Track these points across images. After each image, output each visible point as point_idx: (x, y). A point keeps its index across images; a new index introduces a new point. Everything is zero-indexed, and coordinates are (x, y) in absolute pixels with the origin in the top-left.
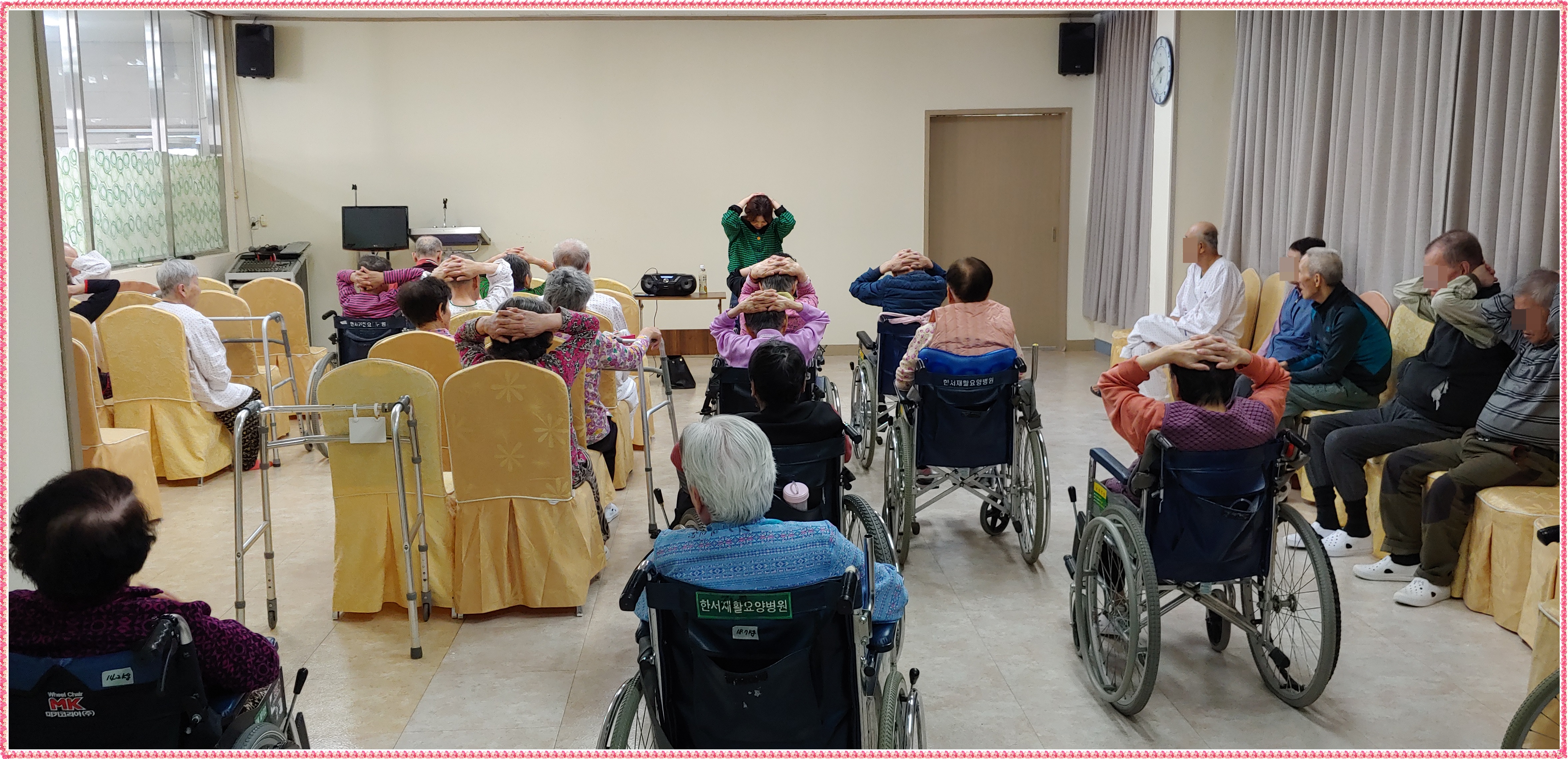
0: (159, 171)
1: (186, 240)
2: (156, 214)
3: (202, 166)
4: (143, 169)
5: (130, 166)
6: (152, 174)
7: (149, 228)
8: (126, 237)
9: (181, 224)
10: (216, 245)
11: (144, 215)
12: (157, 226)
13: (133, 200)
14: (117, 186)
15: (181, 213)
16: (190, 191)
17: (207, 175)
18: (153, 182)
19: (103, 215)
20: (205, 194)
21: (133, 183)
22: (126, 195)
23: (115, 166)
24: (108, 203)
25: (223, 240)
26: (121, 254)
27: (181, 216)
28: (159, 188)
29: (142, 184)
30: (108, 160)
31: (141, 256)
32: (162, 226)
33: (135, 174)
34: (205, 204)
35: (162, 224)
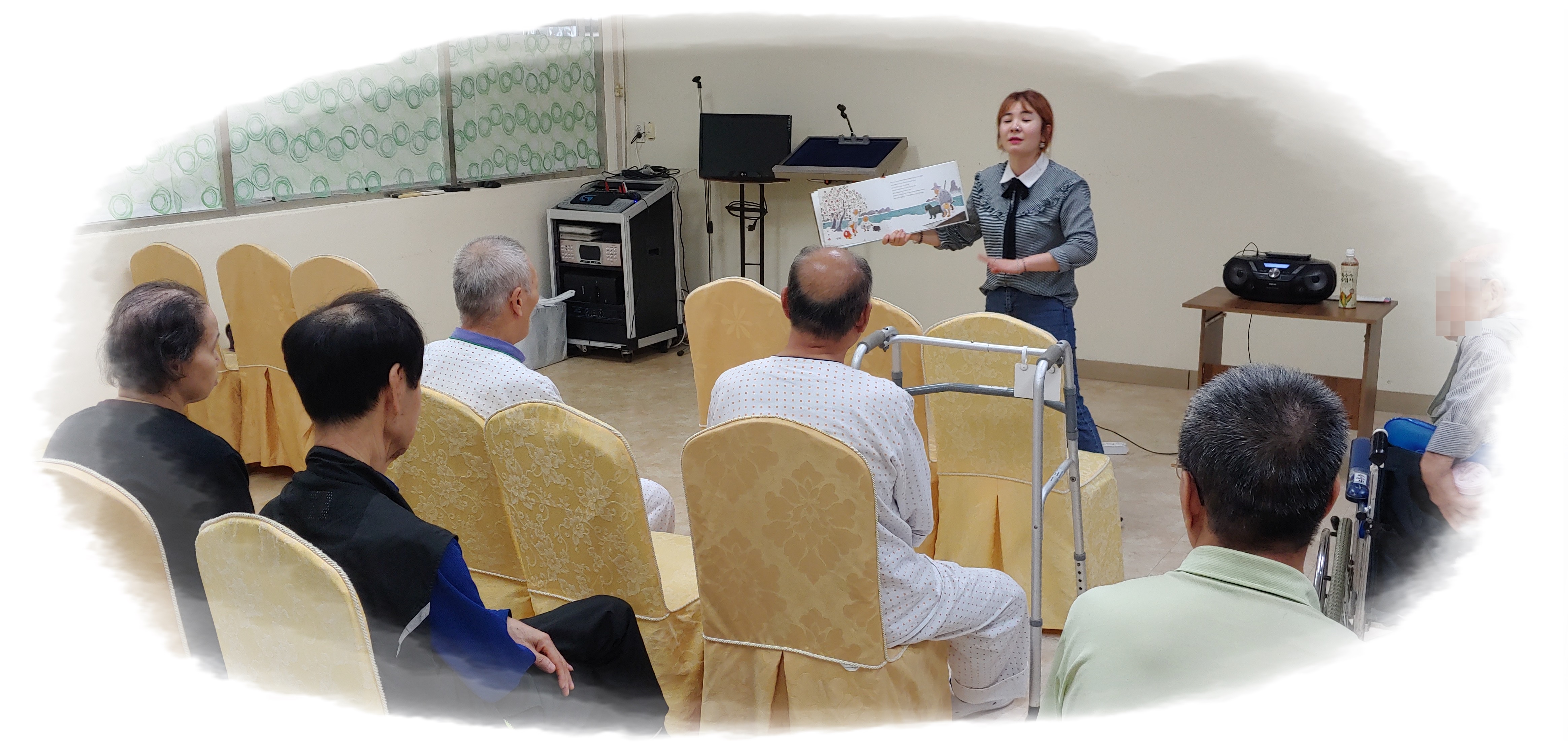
1: (499, 158)
2: (416, 121)
6: (410, 63)
7: (398, 143)
8: (334, 157)
9: (486, 135)
10: (582, 163)
11: (384, 124)
12: (420, 142)
15: (489, 120)
16: (515, 87)
17: (565, 63)
20: (556, 92)
21: (357, 78)
25: (598, 154)
26: (319, 184)
27: (485, 125)
31: (373, 183)
32: (430, 139)
34: (556, 105)
35: (433, 137)
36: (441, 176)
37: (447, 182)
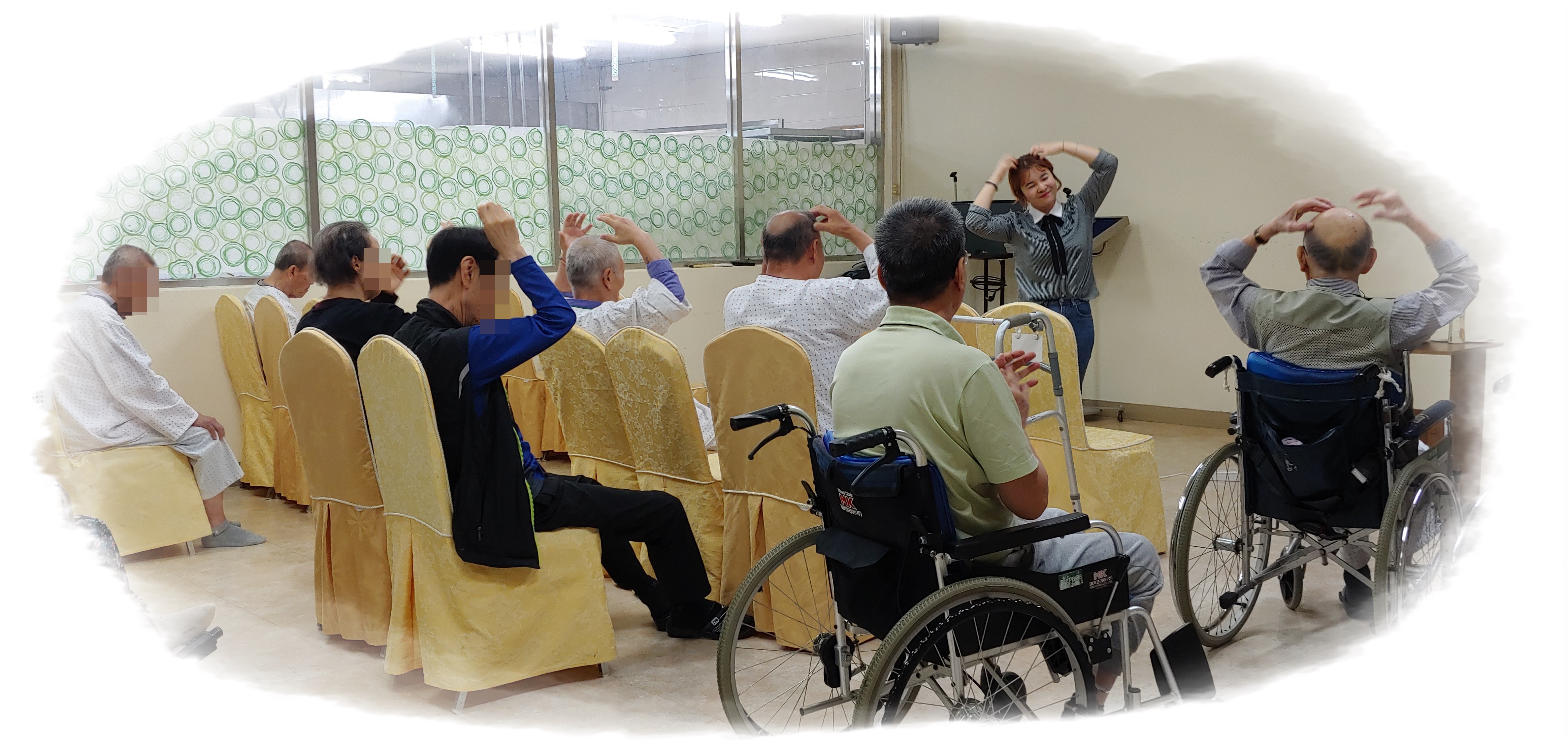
0: (727, 160)
2: (714, 208)
3: (838, 158)
4: (691, 157)
5: (662, 151)
6: (710, 163)
7: (697, 225)
11: (685, 209)
12: (716, 225)
13: (665, 191)
14: (631, 174)
16: (801, 185)
17: (849, 166)
18: (711, 172)
19: (593, 207)
20: (839, 191)
21: (665, 173)
22: (649, 185)
23: (629, 150)
24: (607, 193)
28: (726, 179)
29: (684, 172)
30: (614, 144)
32: (725, 223)
33: (672, 161)
34: (839, 200)
35: (728, 222)
36: (732, 253)
37: (737, 258)
